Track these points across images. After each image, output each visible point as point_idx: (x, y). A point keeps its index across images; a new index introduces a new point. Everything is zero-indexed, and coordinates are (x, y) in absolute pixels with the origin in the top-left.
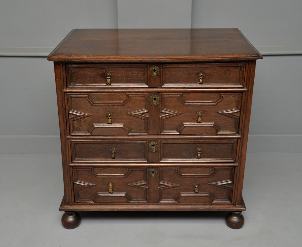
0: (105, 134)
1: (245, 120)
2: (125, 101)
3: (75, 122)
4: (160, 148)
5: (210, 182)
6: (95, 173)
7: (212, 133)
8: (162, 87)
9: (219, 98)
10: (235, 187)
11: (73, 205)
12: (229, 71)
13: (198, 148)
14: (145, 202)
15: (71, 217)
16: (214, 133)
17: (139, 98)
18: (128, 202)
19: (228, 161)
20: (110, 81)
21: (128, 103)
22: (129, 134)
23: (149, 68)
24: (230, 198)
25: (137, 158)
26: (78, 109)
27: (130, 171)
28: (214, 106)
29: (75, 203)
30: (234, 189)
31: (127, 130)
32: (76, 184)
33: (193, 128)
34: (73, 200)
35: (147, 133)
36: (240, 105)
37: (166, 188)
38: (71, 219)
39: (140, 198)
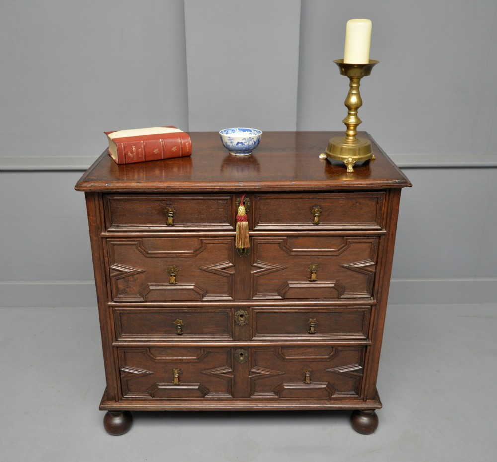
0: (167, 300)
1: (383, 277)
2: (196, 251)
3: (119, 281)
4: (253, 319)
5: (328, 368)
6: (151, 356)
7: (332, 297)
8: (256, 228)
9: (343, 245)
10: (366, 375)
11: (120, 401)
12: (360, 204)
13: (311, 319)
14: (230, 396)
15: (117, 418)
16: (336, 297)
17: (219, 245)
18: (203, 397)
19: (356, 338)
20: (173, 220)
21: (202, 253)
22: (205, 299)
23: (234, 200)
24: (358, 390)
25: (216, 334)
26: (123, 262)
27: (206, 353)
28: (335, 257)
29: (123, 398)
30: (364, 377)
31: (199, 294)
32: (123, 371)
33: (303, 290)
34: (120, 395)
35: (232, 297)
36: (376, 255)
37: (262, 377)
38: (117, 421)
39: (222, 391)
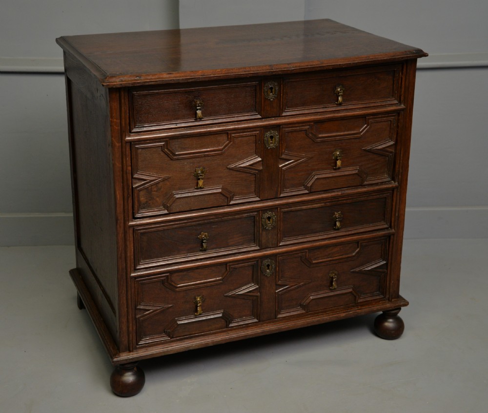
0: (193, 209)
2: (225, 147)
3: (141, 193)
4: (280, 221)
5: (353, 269)
6: (173, 284)
7: (355, 184)
8: (283, 115)
9: (366, 125)
10: (391, 270)
11: (134, 350)
12: (378, 79)
13: (336, 213)
14: (256, 320)
15: (130, 373)
16: (359, 184)
17: (247, 138)
18: (227, 326)
19: (379, 228)
20: (202, 113)
21: (230, 149)
22: (232, 203)
23: (263, 85)
24: (383, 289)
25: (242, 245)
26: (147, 169)
28: (358, 140)
29: (138, 346)
30: (389, 272)
31: (226, 197)
32: (140, 309)
33: (328, 180)
34: (134, 341)
35: (260, 198)
36: (396, 133)
37: (288, 290)
38: (129, 378)
39: (246, 316)
